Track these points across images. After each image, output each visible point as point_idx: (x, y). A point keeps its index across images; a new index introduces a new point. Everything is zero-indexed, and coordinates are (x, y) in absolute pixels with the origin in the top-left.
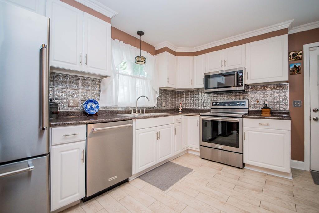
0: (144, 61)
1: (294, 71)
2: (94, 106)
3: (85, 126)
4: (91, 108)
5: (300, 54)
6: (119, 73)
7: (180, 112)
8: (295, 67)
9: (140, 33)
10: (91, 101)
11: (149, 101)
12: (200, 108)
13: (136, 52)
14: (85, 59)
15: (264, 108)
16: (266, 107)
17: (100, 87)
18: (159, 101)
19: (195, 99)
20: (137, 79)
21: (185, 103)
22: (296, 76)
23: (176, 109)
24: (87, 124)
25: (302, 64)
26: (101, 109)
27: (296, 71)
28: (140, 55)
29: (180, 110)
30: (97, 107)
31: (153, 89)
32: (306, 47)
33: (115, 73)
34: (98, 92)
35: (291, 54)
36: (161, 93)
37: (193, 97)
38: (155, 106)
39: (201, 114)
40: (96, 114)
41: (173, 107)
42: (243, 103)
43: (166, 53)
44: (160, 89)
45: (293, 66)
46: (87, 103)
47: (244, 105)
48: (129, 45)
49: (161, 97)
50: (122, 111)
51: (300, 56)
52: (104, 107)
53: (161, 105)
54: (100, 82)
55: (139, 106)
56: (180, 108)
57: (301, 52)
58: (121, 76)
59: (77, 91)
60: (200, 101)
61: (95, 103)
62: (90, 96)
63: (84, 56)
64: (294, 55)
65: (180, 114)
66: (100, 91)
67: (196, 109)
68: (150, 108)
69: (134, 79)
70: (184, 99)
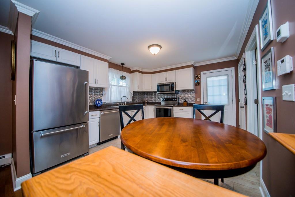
0: (125, 79)
1: (197, 84)
2: (100, 102)
3: (99, 111)
4: (99, 103)
5: (199, 76)
6: (112, 85)
7: (146, 104)
8: (197, 82)
9: (123, 64)
10: (98, 100)
11: (127, 99)
12: (156, 102)
13: (121, 73)
14: (97, 81)
15: (184, 102)
16: (186, 101)
17: (102, 93)
18: (133, 98)
19: (154, 97)
20: (121, 87)
21: (149, 99)
22: (198, 86)
23: (144, 102)
24: (100, 111)
25: (200, 81)
26: (103, 104)
27: (198, 84)
28: (123, 76)
29: (146, 103)
30: (102, 103)
31: (130, 92)
32: (202, 73)
33: (110, 85)
34: (101, 95)
35: (196, 76)
36: (135, 94)
37: (153, 96)
38: (132, 101)
39: (155, 105)
40: (101, 106)
41: (142, 101)
42: (176, 99)
43: (137, 73)
44: (134, 92)
45: (196, 82)
46: (97, 101)
47: (176, 100)
48: (117, 70)
49: (135, 96)
50: (114, 105)
51: (199, 77)
52: (104, 103)
53: (135, 101)
54: (102, 90)
55: (122, 101)
56: (146, 102)
57: (200, 75)
58: (113, 86)
59: (92, 95)
60: (156, 98)
61: (100, 101)
62: (98, 97)
63: (97, 79)
64: (197, 76)
65: (146, 105)
66: (102, 95)
67: (154, 102)
68: (128, 102)
69: (120, 87)
70: (148, 97)
